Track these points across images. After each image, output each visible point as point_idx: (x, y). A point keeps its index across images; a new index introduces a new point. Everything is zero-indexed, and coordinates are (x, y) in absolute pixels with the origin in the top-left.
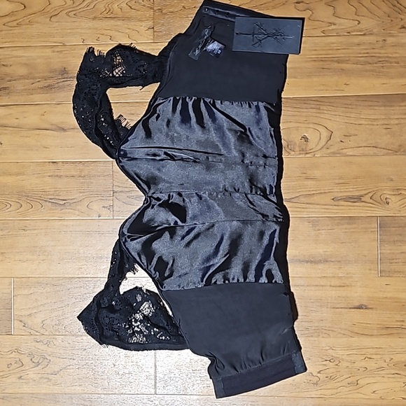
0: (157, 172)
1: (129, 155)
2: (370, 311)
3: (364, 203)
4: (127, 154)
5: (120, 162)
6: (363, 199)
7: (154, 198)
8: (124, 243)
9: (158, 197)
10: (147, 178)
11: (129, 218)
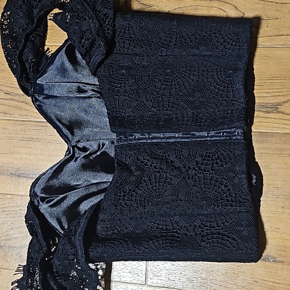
0: (83, 115)
1: (46, 92)
3: (281, 115)
4: (43, 90)
5: (37, 100)
7: (78, 148)
8: (38, 206)
9: (84, 147)
10: (70, 122)
11: (44, 174)
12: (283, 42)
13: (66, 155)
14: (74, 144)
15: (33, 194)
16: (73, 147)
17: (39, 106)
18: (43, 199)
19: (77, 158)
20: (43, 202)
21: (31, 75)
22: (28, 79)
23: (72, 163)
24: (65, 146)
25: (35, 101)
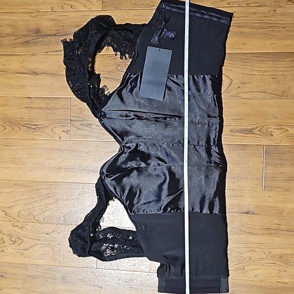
0: (128, 128)
1: (108, 116)
2: (255, 216)
3: (254, 135)
4: (106, 115)
5: (102, 120)
6: (253, 131)
7: (126, 147)
8: (104, 180)
9: (129, 146)
10: (121, 132)
11: (108, 161)
12: (254, 96)
13: (119, 151)
14: (123, 145)
15: (101, 173)
16: (123, 146)
17: (103, 124)
18: (107, 176)
19: (126, 153)
20: (107, 177)
21: (98, 106)
22: (96, 109)
23: (123, 155)
24: (118, 146)
25: (100, 121)
